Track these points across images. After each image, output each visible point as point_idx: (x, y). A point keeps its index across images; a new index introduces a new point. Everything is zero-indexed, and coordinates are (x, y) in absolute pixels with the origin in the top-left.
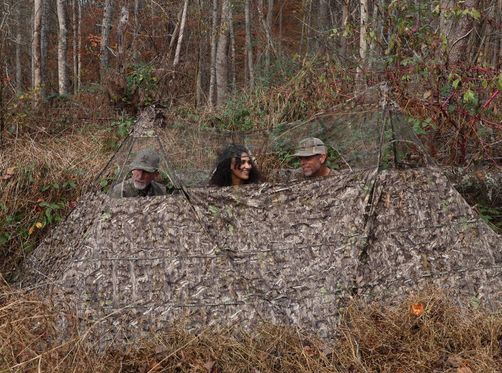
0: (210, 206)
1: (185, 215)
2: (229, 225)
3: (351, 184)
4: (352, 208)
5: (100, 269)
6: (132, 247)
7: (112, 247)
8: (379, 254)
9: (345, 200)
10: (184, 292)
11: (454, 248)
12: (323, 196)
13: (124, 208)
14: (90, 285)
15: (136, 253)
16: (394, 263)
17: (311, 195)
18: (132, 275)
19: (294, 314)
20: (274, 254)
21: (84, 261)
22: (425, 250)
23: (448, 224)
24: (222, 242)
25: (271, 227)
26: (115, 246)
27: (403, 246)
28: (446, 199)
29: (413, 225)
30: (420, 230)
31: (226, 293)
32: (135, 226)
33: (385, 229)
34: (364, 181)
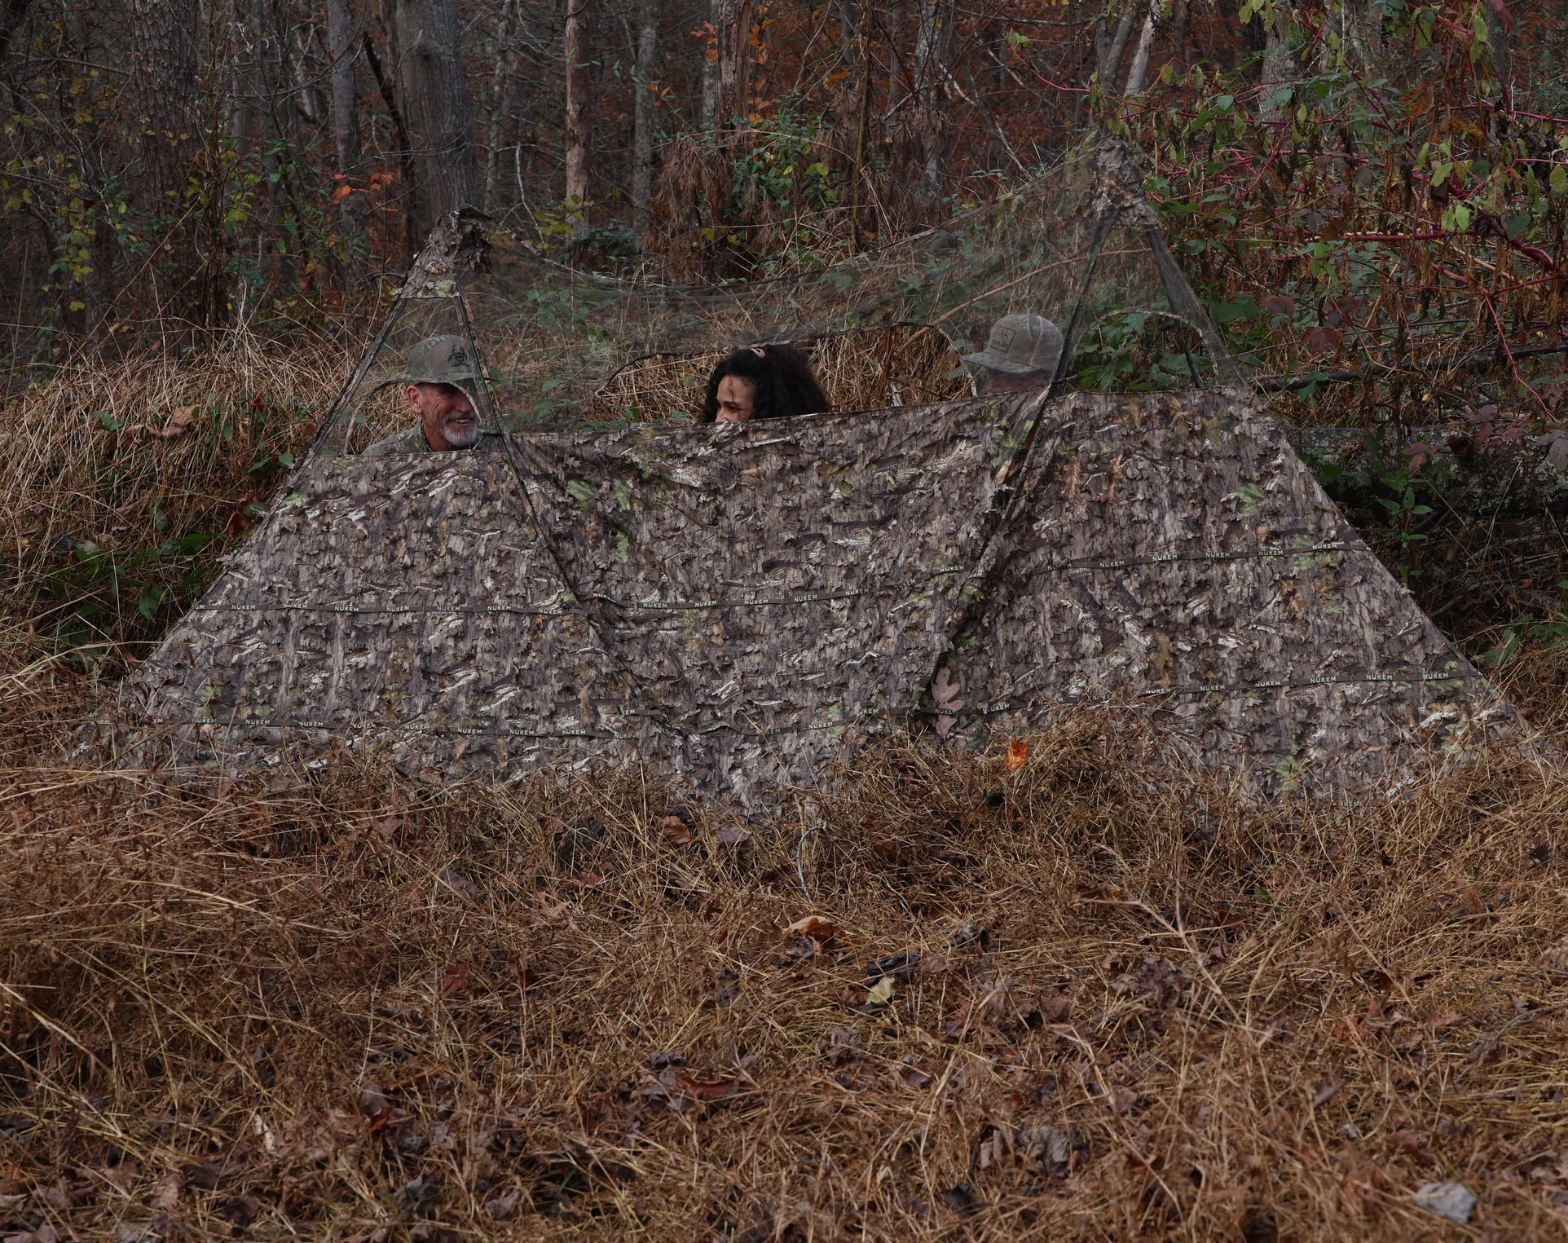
0: (572, 483)
1: (499, 504)
2: (619, 535)
3: (968, 430)
4: (961, 497)
5: (255, 630)
6: (348, 581)
7: (297, 576)
8: (1028, 628)
9: (946, 475)
10: (462, 699)
11: (1259, 622)
12: (889, 460)
13: (346, 481)
14: (223, 667)
15: (355, 594)
16: (1066, 655)
17: (852, 460)
18: (338, 650)
19: (740, 771)
20: (725, 617)
21: (221, 610)
22: (1168, 622)
23: (1251, 553)
24: (589, 578)
25: (731, 540)
26: (304, 576)
27: (1102, 607)
28: (1258, 483)
29: (1141, 551)
30: (1163, 565)
31: (571, 707)
32: (366, 526)
33: (1056, 558)
34: (1004, 422)
